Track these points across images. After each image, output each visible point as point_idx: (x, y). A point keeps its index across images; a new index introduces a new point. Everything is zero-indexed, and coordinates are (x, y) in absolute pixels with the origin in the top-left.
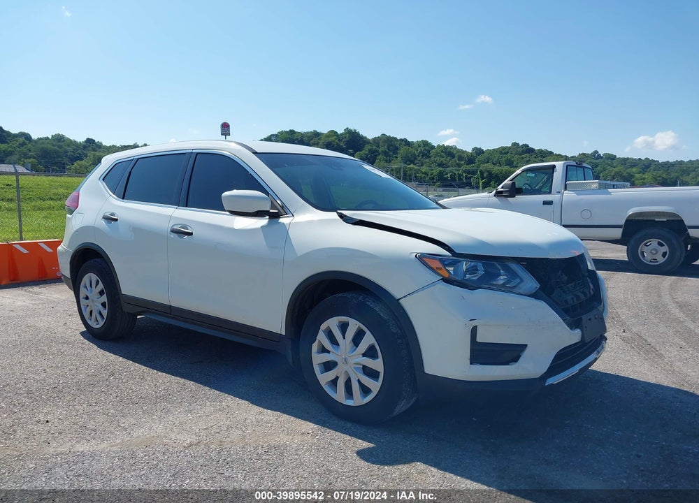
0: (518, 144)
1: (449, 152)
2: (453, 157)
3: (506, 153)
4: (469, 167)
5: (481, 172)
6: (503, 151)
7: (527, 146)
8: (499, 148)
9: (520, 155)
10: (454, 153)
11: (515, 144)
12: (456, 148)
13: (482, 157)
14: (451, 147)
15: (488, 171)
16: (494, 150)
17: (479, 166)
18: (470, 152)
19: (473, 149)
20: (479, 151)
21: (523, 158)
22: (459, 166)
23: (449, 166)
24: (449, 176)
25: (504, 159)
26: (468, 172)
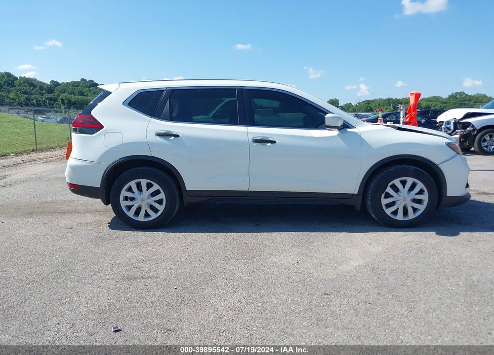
0: (86, 80)
1: (31, 83)
2: (35, 87)
3: (78, 86)
4: (50, 95)
5: (62, 99)
6: (75, 84)
7: (92, 81)
8: (71, 82)
9: (88, 88)
10: (36, 84)
11: (83, 80)
12: (36, 80)
13: (58, 88)
14: (32, 79)
15: (67, 99)
16: (68, 83)
17: (59, 95)
18: (49, 84)
19: (51, 82)
20: (56, 84)
21: (90, 90)
22: (42, 94)
23: (33, 94)
24: (34, 101)
25: (76, 90)
26: (51, 99)
